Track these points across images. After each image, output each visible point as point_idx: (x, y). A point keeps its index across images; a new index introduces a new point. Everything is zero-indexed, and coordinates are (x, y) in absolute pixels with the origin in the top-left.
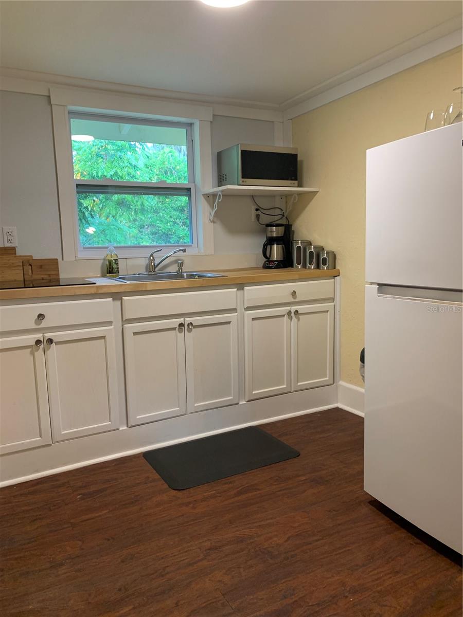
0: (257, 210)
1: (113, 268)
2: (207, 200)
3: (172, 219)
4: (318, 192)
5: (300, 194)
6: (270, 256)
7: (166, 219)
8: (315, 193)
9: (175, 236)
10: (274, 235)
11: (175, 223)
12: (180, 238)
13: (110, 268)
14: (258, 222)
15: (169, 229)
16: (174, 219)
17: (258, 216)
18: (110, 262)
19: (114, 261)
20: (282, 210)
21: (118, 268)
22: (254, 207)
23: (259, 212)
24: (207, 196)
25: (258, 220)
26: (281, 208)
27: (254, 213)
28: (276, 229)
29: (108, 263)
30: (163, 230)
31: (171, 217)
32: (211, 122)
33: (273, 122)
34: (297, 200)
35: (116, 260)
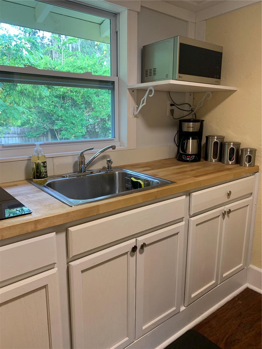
0: (172, 105)
1: (41, 172)
2: (132, 95)
3: (53, 103)
4: (237, 90)
5: (215, 92)
6: (186, 150)
7: (49, 103)
8: (232, 92)
9: (56, 115)
10: (191, 130)
11: (55, 106)
12: (59, 116)
13: (37, 172)
14: (172, 117)
15: (52, 110)
16: (55, 103)
17: (172, 111)
18: (38, 166)
19: (42, 164)
20: (191, 106)
21: (46, 172)
22: (169, 103)
23: (173, 107)
24: (132, 91)
25: (173, 115)
26: (190, 104)
27: (169, 108)
28: (193, 124)
29: (35, 166)
30: (47, 111)
31: (52, 102)
32: (138, 13)
33: (187, 22)
34: (210, 97)
35: (44, 163)
